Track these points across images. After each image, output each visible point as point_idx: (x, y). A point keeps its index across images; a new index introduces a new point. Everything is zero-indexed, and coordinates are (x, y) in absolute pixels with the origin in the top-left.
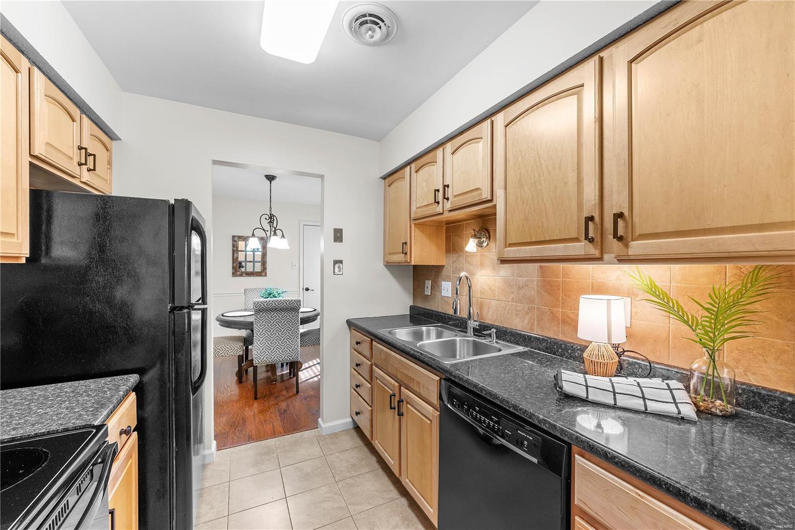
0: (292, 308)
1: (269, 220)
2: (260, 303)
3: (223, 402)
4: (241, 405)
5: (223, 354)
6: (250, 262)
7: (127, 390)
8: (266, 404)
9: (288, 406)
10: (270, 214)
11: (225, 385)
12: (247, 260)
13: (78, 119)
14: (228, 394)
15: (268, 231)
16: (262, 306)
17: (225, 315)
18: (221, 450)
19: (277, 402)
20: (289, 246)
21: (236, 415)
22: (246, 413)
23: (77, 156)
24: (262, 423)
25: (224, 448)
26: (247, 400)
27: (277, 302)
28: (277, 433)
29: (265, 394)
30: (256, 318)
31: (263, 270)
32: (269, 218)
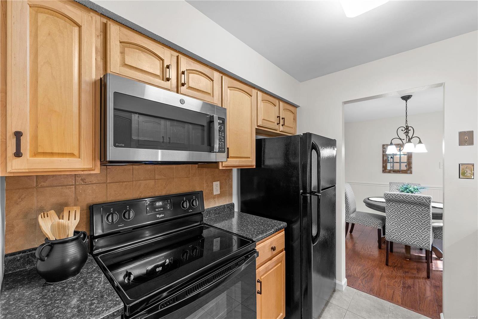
0: (424, 204)
1: (406, 131)
2: (389, 195)
3: (363, 256)
4: (374, 264)
5: (367, 225)
6: (397, 162)
7: (277, 229)
8: (394, 273)
9: (414, 285)
10: (406, 126)
11: (369, 246)
12: (394, 161)
13: (277, 105)
14: (368, 253)
15: (404, 139)
16: (391, 197)
17: (369, 199)
18: (350, 286)
19: (405, 276)
20: (427, 150)
21: (368, 269)
22: (376, 272)
23: (276, 121)
24: (385, 286)
25: (352, 286)
26: (379, 263)
27: (404, 196)
28: (394, 300)
29: (396, 264)
30: (387, 205)
31: (409, 169)
32: (405, 129)
